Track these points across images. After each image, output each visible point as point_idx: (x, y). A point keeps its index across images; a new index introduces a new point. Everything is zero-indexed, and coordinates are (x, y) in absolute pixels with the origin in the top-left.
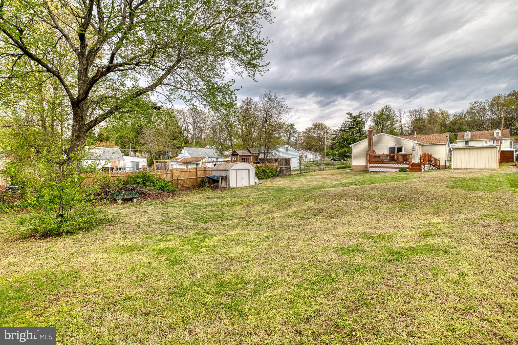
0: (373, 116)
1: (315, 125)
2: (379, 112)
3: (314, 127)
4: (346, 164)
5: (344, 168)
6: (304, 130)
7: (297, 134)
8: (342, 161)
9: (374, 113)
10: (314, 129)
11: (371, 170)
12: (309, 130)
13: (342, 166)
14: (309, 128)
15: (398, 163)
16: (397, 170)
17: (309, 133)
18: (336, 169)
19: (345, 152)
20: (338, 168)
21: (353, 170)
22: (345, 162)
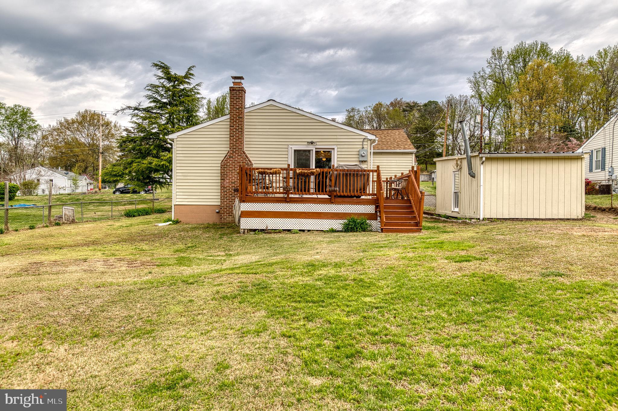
0: (206, 107)
1: (84, 117)
2: (218, 100)
3: (80, 119)
4: (153, 201)
5: (146, 213)
6: (55, 124)
7: (39, 133)
8: (142, 193)
9: (209, 102)
10: (80, 123)
11: (246, 223)
12: (67, 125)
13: (140, 207)
14: (67, 121)
15: (334, 198)
16: (337, 224)
17: (68, 133)
18: (118, 218)
19: (152, 170)
20: (129, 215)
21: (177, 222)
22: (149, 196)
